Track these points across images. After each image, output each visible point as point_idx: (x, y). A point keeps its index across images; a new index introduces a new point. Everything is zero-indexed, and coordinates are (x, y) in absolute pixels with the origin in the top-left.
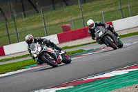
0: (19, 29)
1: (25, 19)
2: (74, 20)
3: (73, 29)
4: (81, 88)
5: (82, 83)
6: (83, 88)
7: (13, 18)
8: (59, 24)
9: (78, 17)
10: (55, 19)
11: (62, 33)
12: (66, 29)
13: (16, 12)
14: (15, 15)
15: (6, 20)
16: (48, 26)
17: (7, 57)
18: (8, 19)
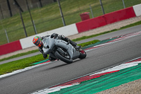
0: (36, 21)
2: (93, 8)
3: (92, 17)
5: (88, 79)
8: (77, 12)
9: (97, 4)
10: (73, 7)
11: (81, 21)
12: (85, 17)
13: (33, 2)
14: (31, 6)
16: (66, 15)
18: (24, 10)
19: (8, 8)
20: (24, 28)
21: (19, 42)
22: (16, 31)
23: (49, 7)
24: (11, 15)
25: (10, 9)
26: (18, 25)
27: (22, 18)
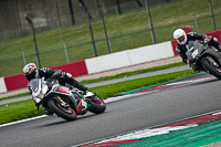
0: (111, 33)
1: (119, 17)
2: (198, 19)
4: (209, 128)
5: (211, 119)
6: (212, 127)
7: (101, 15)
9: (204, 14)
10: (168, 17)
13: (106, 5)
14: (105, 11)
15: (90, 18)
16: (157, 28)
17: (91, 78)
18: (93, 16)
19: (69, 12)
20: (93, 42)
21: (84, 63)
22: (80, 46)
23: (131, 14)
24: (74, 23)
25: (72, 13)
26: (82, 38)
27: (90, 28)
